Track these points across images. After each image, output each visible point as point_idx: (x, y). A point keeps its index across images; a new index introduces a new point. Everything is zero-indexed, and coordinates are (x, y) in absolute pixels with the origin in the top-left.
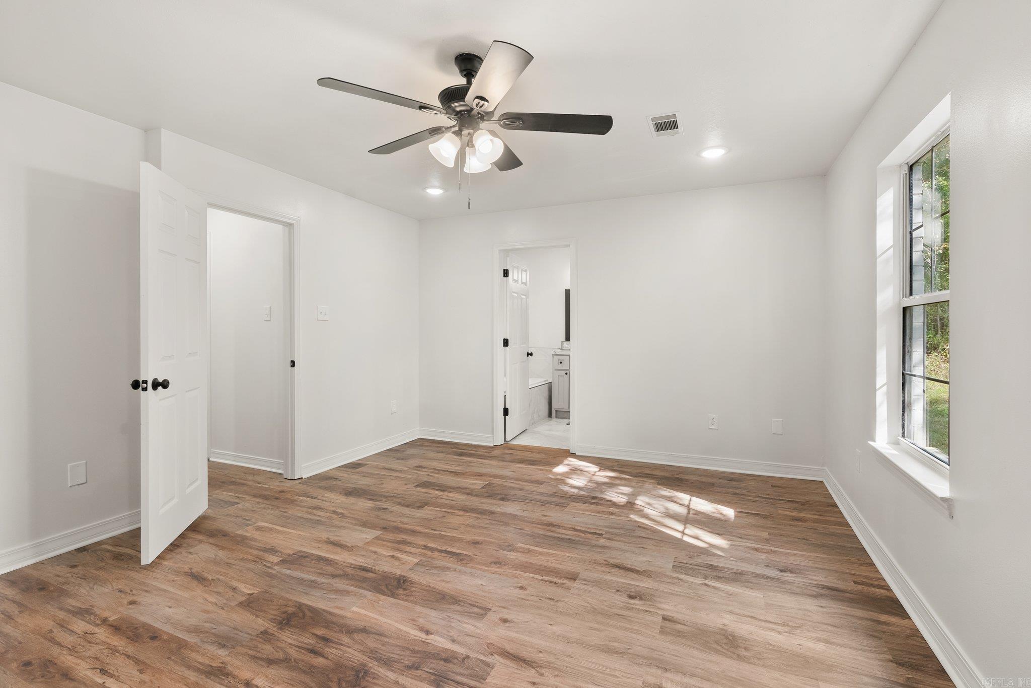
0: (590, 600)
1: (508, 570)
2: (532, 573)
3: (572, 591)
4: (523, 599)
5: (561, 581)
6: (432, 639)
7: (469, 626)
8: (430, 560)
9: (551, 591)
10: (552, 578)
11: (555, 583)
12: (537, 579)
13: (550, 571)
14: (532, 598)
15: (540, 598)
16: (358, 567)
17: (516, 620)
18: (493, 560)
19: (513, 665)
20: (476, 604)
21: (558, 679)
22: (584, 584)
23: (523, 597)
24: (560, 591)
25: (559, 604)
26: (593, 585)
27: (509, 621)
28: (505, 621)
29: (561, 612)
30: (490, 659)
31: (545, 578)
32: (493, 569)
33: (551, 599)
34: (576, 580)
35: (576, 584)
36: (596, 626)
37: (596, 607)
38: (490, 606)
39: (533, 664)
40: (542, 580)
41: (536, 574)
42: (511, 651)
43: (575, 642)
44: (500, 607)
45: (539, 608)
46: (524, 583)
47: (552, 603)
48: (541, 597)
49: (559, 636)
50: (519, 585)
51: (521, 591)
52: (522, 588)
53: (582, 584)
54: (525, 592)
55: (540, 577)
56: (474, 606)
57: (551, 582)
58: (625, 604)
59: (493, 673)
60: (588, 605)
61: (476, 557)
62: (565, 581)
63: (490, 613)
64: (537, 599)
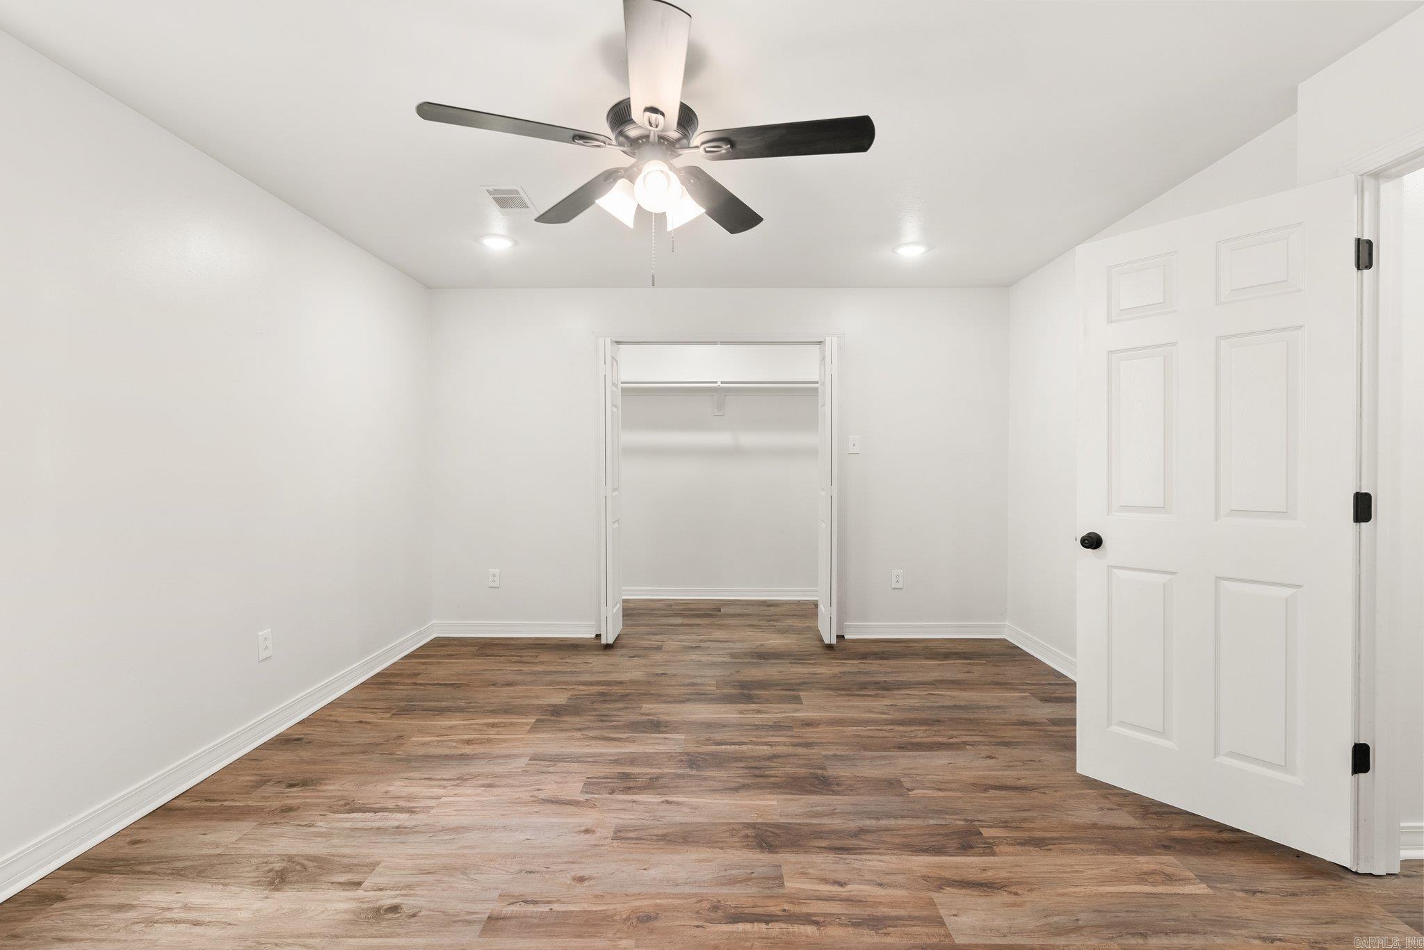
0: (469, 886)
1: (619, 907)
2: (572, 912)
3: (495, 894)
4: (574, 863)
5: (515, 908)
6: (659, 799)
7: (627, 817)
8: (767, 891)
9: (531, 887)
10: (532, 912)
11: (526, 902)
12: (558, 901)
13: (538, 925)
14: (559, 868)
15: (549, 869)
16: (853, 851)
17: (574, 835)
18: (657, 924)
19: (562, 797)
20: (634, 841)
21: (516, 797)
22: (473, 913)
23: (574, 866)
24: (518, 889)
25: (517, 868)
26: (458, 915)
27: (582, 832)
28: (587, 831)
29: (515, 857)
30: (588, 796)
31: (544, 908)
32: (647, 902)
33: (532, 872)
34: (489, 918)
35: (486, 909)
36: (467, 851)
37: (462, 876)
38: (615, 843)
39: (542, 801)
40: (549, 902)
41: (563, 912)
42: (569, 806)
43: (496, 828)
44: (602, 845)
45: (547, 855)
46: (580, 889)
47: (528, 867)
48: (547, 873)
49: (517, 830)
50: (586, 883)
51: (581, 874)
52: (581, 880)
53: (477, 913)
54: (573, 874)
55: (556, 907)
56: (636, 839)
57: (535, 902)
58: (413, 892)
59: (580, 788)
60: (474, 877)
61: (696, 923)
62: (509, 910)
63: (610, 834)
64: (553, 867)
